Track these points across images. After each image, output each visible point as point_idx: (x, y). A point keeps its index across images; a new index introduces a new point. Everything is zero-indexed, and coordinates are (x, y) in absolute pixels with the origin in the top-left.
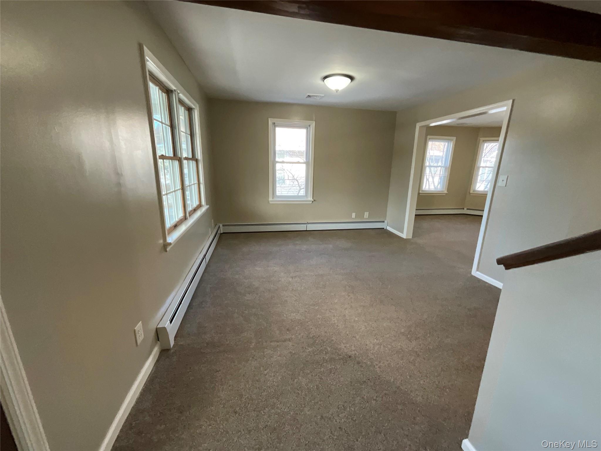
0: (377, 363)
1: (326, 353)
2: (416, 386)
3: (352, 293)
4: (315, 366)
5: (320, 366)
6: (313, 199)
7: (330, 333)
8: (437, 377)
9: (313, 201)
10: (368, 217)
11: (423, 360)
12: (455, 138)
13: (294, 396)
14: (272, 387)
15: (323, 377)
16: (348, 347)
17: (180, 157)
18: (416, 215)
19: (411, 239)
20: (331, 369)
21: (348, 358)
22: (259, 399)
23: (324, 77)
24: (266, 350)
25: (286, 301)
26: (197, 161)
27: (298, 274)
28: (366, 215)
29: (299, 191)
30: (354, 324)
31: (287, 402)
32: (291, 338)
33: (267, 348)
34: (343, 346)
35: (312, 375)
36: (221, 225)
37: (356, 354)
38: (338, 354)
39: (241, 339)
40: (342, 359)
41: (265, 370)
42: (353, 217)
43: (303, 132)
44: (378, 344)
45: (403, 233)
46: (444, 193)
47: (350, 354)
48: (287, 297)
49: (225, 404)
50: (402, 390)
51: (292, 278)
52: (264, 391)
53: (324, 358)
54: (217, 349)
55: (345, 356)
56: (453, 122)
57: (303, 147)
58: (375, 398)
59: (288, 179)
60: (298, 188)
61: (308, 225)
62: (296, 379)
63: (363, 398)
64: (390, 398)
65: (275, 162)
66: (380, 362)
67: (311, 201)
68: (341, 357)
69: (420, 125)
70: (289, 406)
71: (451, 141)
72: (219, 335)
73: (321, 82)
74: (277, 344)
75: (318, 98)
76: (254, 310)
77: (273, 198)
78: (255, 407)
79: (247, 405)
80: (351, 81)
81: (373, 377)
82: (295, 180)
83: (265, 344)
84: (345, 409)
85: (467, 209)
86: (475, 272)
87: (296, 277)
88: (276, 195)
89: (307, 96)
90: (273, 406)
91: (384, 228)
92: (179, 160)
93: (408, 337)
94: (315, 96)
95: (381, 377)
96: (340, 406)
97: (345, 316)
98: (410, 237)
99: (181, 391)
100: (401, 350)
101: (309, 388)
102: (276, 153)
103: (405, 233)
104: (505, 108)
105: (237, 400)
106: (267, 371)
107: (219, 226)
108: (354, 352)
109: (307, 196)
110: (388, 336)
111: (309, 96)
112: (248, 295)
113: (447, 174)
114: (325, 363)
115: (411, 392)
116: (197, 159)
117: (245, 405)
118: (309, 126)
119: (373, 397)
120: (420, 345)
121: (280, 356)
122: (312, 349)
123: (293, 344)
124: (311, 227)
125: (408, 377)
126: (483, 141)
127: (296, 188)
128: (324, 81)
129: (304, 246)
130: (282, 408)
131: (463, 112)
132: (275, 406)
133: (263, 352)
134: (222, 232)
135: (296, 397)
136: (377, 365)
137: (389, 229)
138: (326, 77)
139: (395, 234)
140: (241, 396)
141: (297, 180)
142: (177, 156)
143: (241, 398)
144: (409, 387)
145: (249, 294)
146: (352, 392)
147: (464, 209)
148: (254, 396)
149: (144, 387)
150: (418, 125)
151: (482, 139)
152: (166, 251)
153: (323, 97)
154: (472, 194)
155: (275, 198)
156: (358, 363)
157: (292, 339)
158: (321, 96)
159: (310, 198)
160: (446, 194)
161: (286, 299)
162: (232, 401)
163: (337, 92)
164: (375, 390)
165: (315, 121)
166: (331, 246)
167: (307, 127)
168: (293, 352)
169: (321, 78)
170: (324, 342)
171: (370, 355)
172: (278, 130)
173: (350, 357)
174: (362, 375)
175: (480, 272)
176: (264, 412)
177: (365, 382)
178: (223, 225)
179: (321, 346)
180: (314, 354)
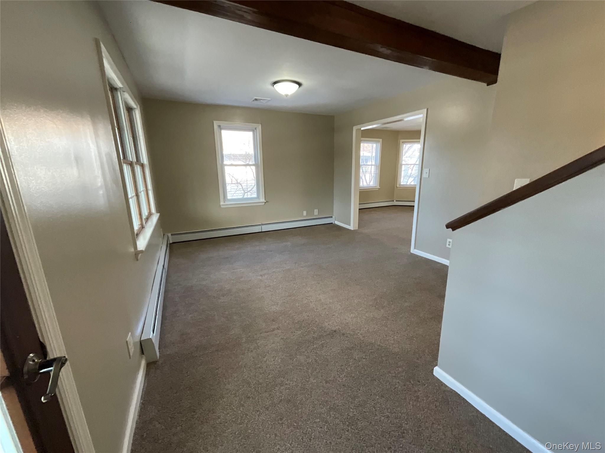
0: (358, 331)
1: (314, 333)
2: (392, 342)
3: (321, 280)
4: (308, 345)
5: (312, 343)
6: (265, 200)
7: (312, 316)
8: (405, 331)
9: (265, 202)
10: (317, 214)
11: (392, 322)
12: (381, 140)
13: (298, 372)
14: (275, 369)
15: (317, 352)
16: (331, 324)
17: (131, 161)
18: (359, 209)
19: (357, 230)
20: (322, 344)
21: (333, 333)
22: (267, 382)
23: (273, 82)
24: (258, 341)
25: (263, 297)
26: (142, 166)
27: (265, 272)
28: (316, 212)
29: (244, 194)
30: (331, 305)
31: (293, 378)
32: (278, 326)
33: (259, 340)
34: (326, 324)
35: (308, 352)
36: (170, 235)
37: (339, 328)
38: (325, 332)
39: (231, 337)
40: (329, 334)
41: (264, 358)
42: (304, 215)
43: (249, 135)
44: (355, 317)
45: (350, 225)
46: (377, 188)
47: (334, 329)
48: (262, 293)
49: (235, 394)
50: (383, 347)
51: (261, 276)
52: (269, 374)
53: (313, 336)
54: (209, 351)
55: (331, 332)
56: (379, 126)
57: (251, 150)
58: (364, 357)
59: (232, 184)
60: (243, 192)
61: (263, 227)
62: (295, 358)
63: (355, 359)
64: (375, 354)
65: (223, 166)
66: (360, 330)
67: (263, 202)
68: (328, 333)
69: (356, 128)
70: (296, 380)
71: (378, 143)
72: (206, 338)
73: (270, 87)
74: (268, 334)
75: (264, 102)
76: (234, 310)
77: (224, 202)
78: (265, 389)
79: (257, 389)
80: (299, 87)
81: (358, 342)
82: (239, 184)
83: (255, 336)
84: (343, 371)
85: (397, 201)
86: (413, 251)
87: (264, 275)
88: (227, 199)
89: (254, 99)
90: (282, 384)
91: (332, 223)
92: (130, 164)
93: (377, 307)
94: (261, 99)
95: (364, 341)
96: (338, 370)
97: (320, 300)
98: (356, 228)
99: (185, 394)
100: (374, 318)
101: (308, 363)
102: (223, 156)
103: (353, 225)
104: (421, 116)
105: (246, 387)
106: (266, 358)
107: (168, 235)
108: (337, 327)
109: (259, 197)
110: (361, 309)
111: (256, 100)
112: (222, 298)
113: (378, 172)
114: (316, 340)
115: (389, 346)
116: (142, 163)
117: (255, 390)
118: (255, 128)
119: (362, 357)
120: (387, 312)
121: (273, 343)
122: (300, 332)
123: (283, 331)
124: (265, 228)
125: (385, 336)
126: (403, 142)
127: (240, 192)
128: (273, 86)
129: (263, 246)
130: (290, 384)
131: (388, 119)
132: (284, 384)
133: (257, 344)
134: (171, 242)
135: (299, 372)
136: (358, 333)
137: (337, 223)
138: (275, 83)
139: (343, 227)
140: (249, 383)
141: (241, 184)
142: (127, 159)
143: (250, 385)
144: (387, 343)
145: (223, 296)
146: (345, 357)
147: (393, 201)
148: (261, 381)
149: (141, 401)
150: (355, 128)
151: (401, 141)
152: (137, 260)
153: (269, 100)
154: (398, 187)
155: (226, 202)
156: (343, 334)
157: (280, 327)
158: (267, 100)
159: (263, 200)
160: (379, 188)
161: (262, 295)
162: (241, 389)
163: (286, 97)
164: (363, 351)
165: (261, 124)
166: (289, 243)
167: (253, 130)
168: (285, 338)
169: (271, 84)
170: (309, 324)
171: (350, 326)
172: (224, 133)
173: (335, 331)
174: (349, 343)
175: (418, 249)
176: (275, 391)
177: (353, 347)
178: (171, 234)
179: (308, 328)
180: (303, 335)
